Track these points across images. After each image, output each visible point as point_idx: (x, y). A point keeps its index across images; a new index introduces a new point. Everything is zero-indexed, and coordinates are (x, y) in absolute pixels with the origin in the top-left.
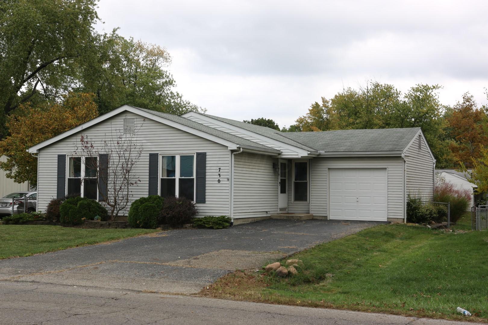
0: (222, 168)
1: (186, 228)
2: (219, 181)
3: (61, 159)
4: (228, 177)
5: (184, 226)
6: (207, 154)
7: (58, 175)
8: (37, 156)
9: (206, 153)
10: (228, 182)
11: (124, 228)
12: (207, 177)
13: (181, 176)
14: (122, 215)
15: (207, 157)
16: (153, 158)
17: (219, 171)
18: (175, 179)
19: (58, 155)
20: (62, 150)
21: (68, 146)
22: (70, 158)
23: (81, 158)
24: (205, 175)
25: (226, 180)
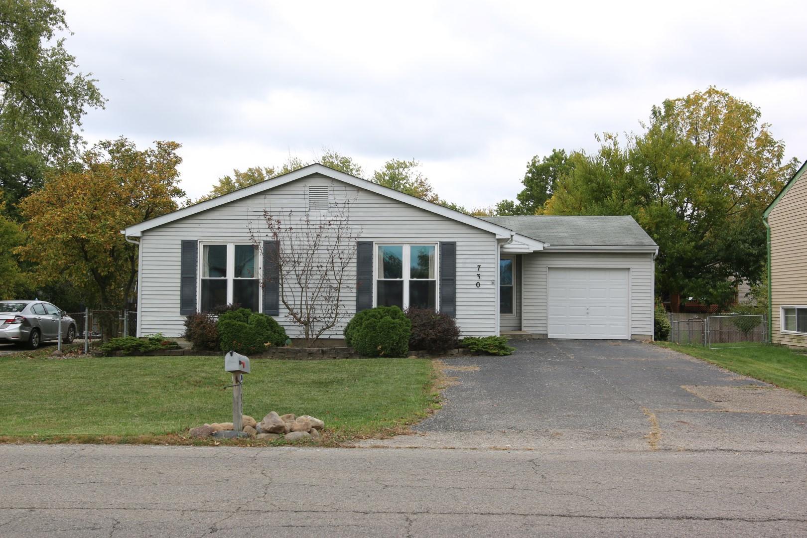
0: (482, 265)
1: (452, 355)
2: (478, 285)
3: (189, 248)
4: (492, 278)
5: (450, 352)
6: (458, 244)
7: (182, 274)
8: (139, 241)
9: (455, 242)
10: (492, 287)
11: (347, 358)
12: (457, 278)
13: (412, 277)
14: (327, 337)
15: (458, 248)
16: (364, 249)
17: (479, 270)
18: (402, 282)
19: (183, 241)
20: (190, 232)
21: (202, 226)
22: (204, 246)
23: (226, 246)
24: (455, 276)
25: (490, 283)
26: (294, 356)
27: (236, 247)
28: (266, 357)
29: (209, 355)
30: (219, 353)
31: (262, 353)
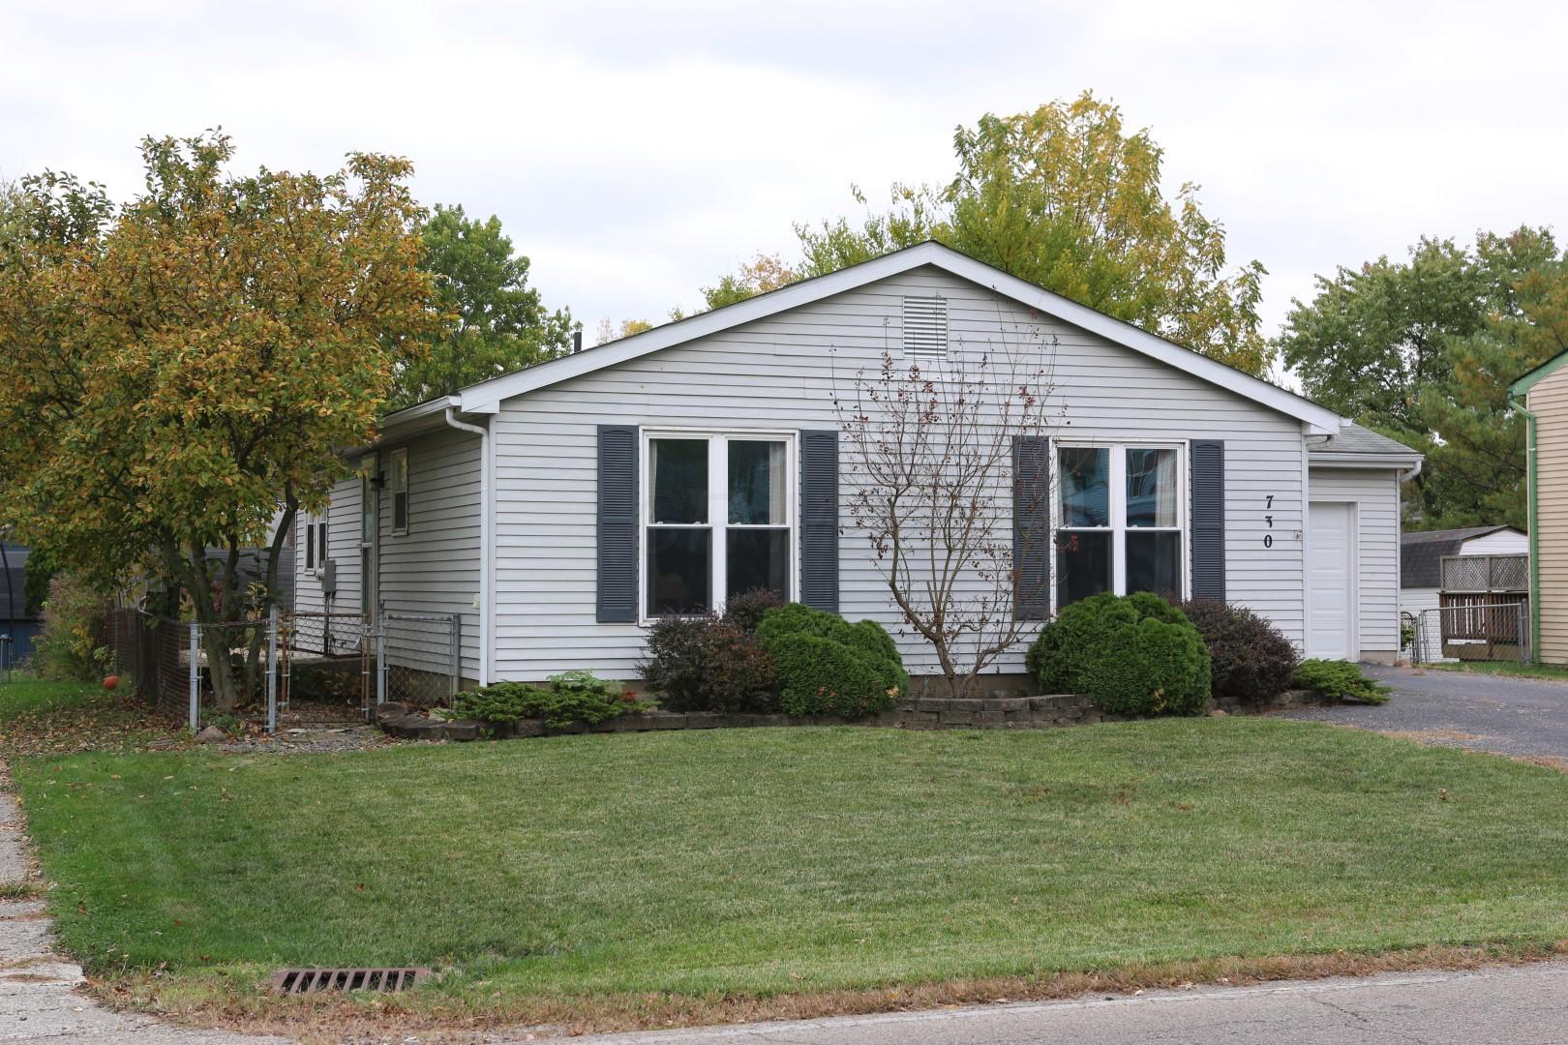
0: (1276, 495)
1: (1282, 706)
2: (1268, 541)
3: (615, 443)
4: (1297, 526)
6: (1227, 445)
7: (600, 515)
8: (487, 426)
9: (1221, 442)
10: (1297, 546)
12: (1228, 525)
13: (1130, 524)
15: (1227, 456)
16: (1028, 451)
17: (1269, 506)
18: (1109, 535)
19: (600, 427)
20: (621, 405)
21: (647, 389)
22: (651, 441)
23: (705, 443)
24: (1221, 519)
25: (1291, 536)
26: (968, 720)
27: (731, 443)
28: (890, 724)
29: (752, 724)
30: (774, 717)
31: (876, 715)
